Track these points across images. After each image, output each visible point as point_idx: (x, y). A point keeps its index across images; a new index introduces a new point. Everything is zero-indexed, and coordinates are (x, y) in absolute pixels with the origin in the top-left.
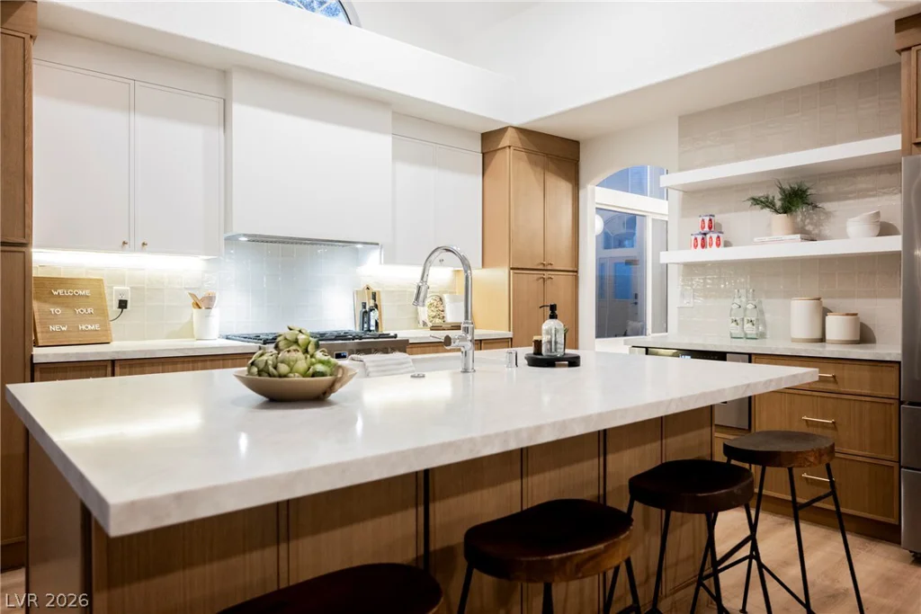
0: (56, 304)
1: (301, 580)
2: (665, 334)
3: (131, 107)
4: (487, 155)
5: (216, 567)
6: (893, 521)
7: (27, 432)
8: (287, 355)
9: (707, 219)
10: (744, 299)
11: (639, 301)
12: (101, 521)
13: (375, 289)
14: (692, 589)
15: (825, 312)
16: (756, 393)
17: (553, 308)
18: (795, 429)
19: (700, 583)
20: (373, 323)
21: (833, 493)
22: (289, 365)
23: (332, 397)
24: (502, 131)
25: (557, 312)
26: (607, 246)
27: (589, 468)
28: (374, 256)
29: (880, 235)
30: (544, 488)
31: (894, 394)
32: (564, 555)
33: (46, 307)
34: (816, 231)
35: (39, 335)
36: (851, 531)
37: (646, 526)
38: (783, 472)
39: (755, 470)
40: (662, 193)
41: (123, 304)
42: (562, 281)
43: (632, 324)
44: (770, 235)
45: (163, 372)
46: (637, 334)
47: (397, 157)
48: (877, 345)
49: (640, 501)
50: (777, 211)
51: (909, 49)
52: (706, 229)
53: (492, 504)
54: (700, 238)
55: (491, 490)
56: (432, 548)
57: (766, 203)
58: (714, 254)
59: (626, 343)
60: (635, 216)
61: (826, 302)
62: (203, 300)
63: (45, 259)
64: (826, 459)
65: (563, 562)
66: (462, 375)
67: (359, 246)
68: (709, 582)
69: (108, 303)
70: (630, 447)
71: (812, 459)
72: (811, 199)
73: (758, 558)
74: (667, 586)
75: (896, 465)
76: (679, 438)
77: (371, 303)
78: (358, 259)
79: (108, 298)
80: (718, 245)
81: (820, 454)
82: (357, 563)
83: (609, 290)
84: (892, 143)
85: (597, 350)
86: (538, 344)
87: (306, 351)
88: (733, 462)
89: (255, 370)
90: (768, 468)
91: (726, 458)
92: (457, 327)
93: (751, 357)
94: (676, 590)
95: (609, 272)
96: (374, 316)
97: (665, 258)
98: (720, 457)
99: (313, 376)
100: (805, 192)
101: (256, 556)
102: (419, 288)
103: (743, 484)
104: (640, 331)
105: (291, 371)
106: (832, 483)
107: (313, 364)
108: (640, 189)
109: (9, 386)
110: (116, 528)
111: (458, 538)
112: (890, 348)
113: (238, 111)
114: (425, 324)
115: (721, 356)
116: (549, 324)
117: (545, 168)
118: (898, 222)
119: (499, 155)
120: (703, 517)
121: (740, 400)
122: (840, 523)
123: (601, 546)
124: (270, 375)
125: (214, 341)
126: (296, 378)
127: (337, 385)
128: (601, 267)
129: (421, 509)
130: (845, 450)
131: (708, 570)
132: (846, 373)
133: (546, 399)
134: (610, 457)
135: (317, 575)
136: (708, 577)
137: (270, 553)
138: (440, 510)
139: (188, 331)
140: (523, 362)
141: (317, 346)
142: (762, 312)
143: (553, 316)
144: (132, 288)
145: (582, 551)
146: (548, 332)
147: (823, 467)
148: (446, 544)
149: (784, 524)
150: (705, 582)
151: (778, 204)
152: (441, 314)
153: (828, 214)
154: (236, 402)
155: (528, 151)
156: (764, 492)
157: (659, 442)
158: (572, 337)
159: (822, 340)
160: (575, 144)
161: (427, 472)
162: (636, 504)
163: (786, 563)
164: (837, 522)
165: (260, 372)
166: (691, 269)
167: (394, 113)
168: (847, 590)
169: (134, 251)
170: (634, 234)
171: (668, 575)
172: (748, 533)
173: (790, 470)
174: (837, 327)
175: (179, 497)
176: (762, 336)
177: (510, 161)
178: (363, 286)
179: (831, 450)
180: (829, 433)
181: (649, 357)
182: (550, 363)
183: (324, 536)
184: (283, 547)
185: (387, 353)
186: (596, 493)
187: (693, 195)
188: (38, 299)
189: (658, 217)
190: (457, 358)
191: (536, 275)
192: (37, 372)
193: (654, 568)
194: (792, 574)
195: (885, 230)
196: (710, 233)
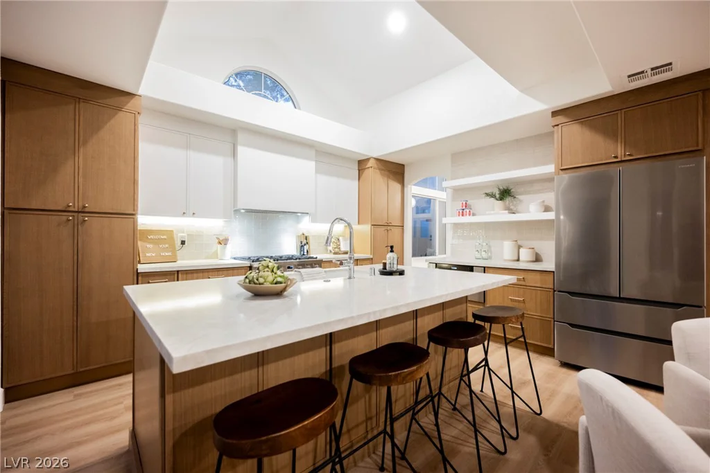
0: (150, 243)
1: (269, 387)
2: (444, 256)
3: (188, 147)
4: (361, 171)
5: (228, 379)
6: (551, 346)
7: (134, 313)
8: (263, 273)
9: (464, 203)
10: (481, 241)
11: (432, 238)
12: (169, 365)
13: (306, 234)
14: (458, 381)
15: (519, 247)
16: (487, 289)
17: (392, 247)
18: (505, 305)
19: (461, 379)
20: (305, 251)
21: (523, 336)
22: (264, 278)
23: (285, 293)
24: (368, 160)
25: (394, 249)
26: (417, 213)
27: (409, 325)
28: (306, 219)
29: (545, 211)
30: (387, 337)
31: (551, 286)
32: (397, 372)
33: (145, 244)
34: (515, 209)
35: (141, 258)
36: (531, 351)
37: (436, 352)
38: (501, 326)
39: (487, 325)
40: (443, 189)
41: (183, 243)
42: (397, 231)
43: (429, 250)
44: (494, 210)
45: (203, 278)
46: (431, 255)
47: (317, 171)
48: (544, 263)
49: (433, 342)
50: (497, 199)
51: (558, 125)
52: (464, 207)
53: (362, 345)
54: (461, 211)
55: (362, 337)
56: (333, 366)
57: (492, 196)
58: (467, 219)
59: (426, 261)
60: (430, 200)
61: (520, 243)
62: (222, 240)
63: (144, 221)
64: (520, 320)
65: (396, 376)
66: (348, 280)
67: (299, 214)
68: (466, 379)
69: (176, 242)
70: (428, 314)
71: (514, 320)
72: (512, 194)
73: (488, 366)
74: (446, 380)
75: (552, 320)
76: (451, 309)
77: (305, 242)
78: (298, 220)
79: (176, 239)
80: (470, 215)
81: (517, 317)
82: (297, 377)
83: (418, 234)
84: (550, 169)
85: (413, 265)
86: (385, 264)
87: (273, 271)
88: (477, 322)
89: (247, 281)
90: (493, 325)
91: (473, 319)
92: (346, 253)
93: (485, 269)
94: (450, 382)
95: (418, 225)
96: (306, 248)
97: (445, 221)
98: (471, 319)
99: (276, 284)
100: (510, 191)
101: (247, 374)
102: (328, 238)
103: (482, 334)
104: (433, 254)
105: (265, 282)
106: (522, 328)
107: (276, 277)
108: (433, 186)
109: (125, 287)
110: (177, 369)
111: (346, 361)
112: (549, 264)
113: (240, 149)
114: (331, 251)
115: (470, 269)
116: (390, 255)
117: (388, 177)
118: (553, 205)
119: (366, 171)
120: (463, 350)
121: (480, 293)
122: (527, 347)
123: (415, 368)
124: (255, 283)
125: (228, 261)
126: (267, 285)
127: (287, 288)
128: (415, 222)
129: (328, 348)
130: (528, 313)
131: (465, 372)
132: (529, 276)
133: (388, 292)
134: (419, 320)
135: (277, 384)
136: (465, 375)
137: (254, 372)
138: (338, 348)
139: (215, 256)
140: (377, 273)
141: (278, 268)
142: (490, 247)
143: (392, 251)
144: (188, 235)
145: (406, 370)
146: (390, 258)
147: (519, 323)
148: (340, 364)
149: (501, 347)
150: (464, 378)
151: (498, 196)
152: (338, 247)
153: (521, 201)
154: (238, 296)
155: (380, 169)
156: (492, 332)
157: (442, 312)
158: (400, 260)
159: (518, 260)
160: (403, 165)
161: (331, 334)
162: (431, 343)
163: (501, 367)
164: (525, 347)
165: (250, 282)
166: (457, 226)
167: (316, 150)
168: (530, 380)
169: (189, 216)
170: (430, 207)
171: (446, 375)
172: (484, 357)
173: (504, 325)
174: (525, 254)
175: (208, 352)
176: (490, 258)
177: (372, 173)
178: (301, 233)
179: (523, 316)
180: (522, 304)
181: (437, 269)
182: (391, 273)
183: (280, 363)
184: (261, 369)
185: (313, 267)
186: (412, 337)
187: (457, 191)
188: (140, 240)
189: (441, 200)
190: (346, 270)
191: (383, 229)
192: (140, 278)
193: (439, 371)
194: (504, 373)
195: (547, 209)
196: (466, 209)
